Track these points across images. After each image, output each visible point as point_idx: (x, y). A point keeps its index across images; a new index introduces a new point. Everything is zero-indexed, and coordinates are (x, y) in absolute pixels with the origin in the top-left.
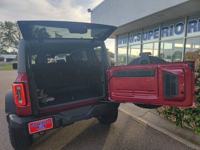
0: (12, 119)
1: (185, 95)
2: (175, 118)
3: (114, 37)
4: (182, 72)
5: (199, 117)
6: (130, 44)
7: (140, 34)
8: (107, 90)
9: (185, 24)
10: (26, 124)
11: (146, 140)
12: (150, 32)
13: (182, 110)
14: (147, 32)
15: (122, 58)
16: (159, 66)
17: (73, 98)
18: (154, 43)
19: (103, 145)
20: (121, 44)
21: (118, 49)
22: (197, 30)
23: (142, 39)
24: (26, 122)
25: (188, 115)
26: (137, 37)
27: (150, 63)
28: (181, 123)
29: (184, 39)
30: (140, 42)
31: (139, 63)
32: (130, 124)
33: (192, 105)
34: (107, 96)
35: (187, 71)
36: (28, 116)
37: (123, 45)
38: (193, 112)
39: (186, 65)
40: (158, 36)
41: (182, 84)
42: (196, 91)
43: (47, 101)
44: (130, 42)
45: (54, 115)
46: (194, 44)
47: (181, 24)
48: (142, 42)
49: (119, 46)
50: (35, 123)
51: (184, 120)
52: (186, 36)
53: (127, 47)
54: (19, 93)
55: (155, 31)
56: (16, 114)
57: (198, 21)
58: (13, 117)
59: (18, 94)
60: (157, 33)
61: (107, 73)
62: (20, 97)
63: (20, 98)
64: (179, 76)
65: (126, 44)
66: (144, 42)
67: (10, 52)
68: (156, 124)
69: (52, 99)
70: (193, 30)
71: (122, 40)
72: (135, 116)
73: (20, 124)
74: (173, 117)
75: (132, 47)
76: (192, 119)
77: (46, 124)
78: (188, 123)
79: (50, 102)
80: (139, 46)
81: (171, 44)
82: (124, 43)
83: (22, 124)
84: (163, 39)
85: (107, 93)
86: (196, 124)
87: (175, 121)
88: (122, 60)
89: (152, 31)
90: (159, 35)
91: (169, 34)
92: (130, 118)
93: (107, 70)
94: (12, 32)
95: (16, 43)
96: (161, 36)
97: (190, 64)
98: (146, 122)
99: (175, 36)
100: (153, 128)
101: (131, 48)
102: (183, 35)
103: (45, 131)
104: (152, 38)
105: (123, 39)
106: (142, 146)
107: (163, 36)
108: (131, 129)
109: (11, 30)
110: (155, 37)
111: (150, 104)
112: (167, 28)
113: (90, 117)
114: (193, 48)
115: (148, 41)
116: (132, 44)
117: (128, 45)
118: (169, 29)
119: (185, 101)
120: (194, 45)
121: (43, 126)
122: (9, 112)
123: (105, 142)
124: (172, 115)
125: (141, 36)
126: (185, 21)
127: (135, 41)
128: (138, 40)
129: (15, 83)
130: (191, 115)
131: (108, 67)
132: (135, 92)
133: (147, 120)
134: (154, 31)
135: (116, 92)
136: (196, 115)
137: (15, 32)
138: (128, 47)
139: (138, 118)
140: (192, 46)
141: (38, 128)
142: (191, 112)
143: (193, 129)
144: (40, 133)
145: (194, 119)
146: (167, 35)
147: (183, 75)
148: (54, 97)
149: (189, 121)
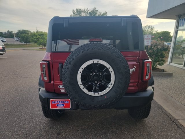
10: (48, 100)
24: (48, 97)
49: (180, 28)
50: (55, 100)
58: (42, 90)
59: (43, 71)
62: (45, 74)
72: (177, 118)
77: (64, 104)
83: (45, 98)
122: (41, 85)
129: (43, 61)
141: (57, 105)
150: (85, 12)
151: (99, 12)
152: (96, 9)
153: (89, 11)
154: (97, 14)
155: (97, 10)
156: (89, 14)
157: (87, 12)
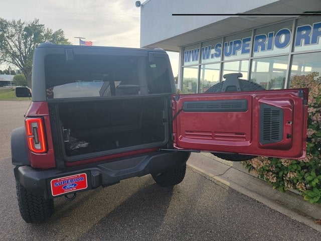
0: (23, 173)
1: (292, 140)
2: (274, 177)
3: (178, 49)
4: (290, 104)
5: (310, 175)
6: (203, 61)
7: (220, 46)
8: (171, 132)
9: (291, 31)
10: (47, 181)
11: (228, 209)
12: (236, 43)
13: (286, 164)
14: (231, 43)
15: (190, 84)
16: (254, 95)
17: (117, 143)
18: (241, 61)
19: (163, 216)
20: (189, 61)
21: (185, 69)
22: (310, 42)
23: (224, 54)
24: (47, 178)
25: (295, 172)
26: (216, 51)
27: (240, 90)
28: (284, 185)
29: (290, 56)
30: (219, 59)
31: (222, 91)
32: (203, 186)
33: (301, 155)
34: (171, 141)
35: (297, 102)
36: (49, 169)
37: (191, 62)
38: (303, 168)
39: (296, 94)
40: (249, 50)
41: (289, 123)
42: (309, 137)
43: (77, 147)
44: (204, 59)
45: (89, 169)
46: (303, 64)
47: (286, 32)
48: (222, 59)
49: (186, 64)
50: (60, 179)
51: (288, 181)
52: (293, 51)
53: (198, 67)
54: (36, 133)
55: (245, 41)
56: (30, 166)
57: (312, 28)
58: (25, 170)
59: (33, 134)
60: (248, 45)
61: (173, 106)
62: (36, 139)
63: (37, 141)
64: (285, 110)
65: (197, 62)
66: (226, 58)
67: (3, 71)
68: (243, 187)
69: (85, 145)
70: (303, 41)
71: (191, 54)
72: (211, 175)
73: (37, 181)
74: (272, 175)
75: (206, 66)
76: (300, 178)
77: (77, 183)
78: (294, 185)
79: (81, 149)
80: (218, 66)
81: (268, 64)
82: (193, 60)
83: (40, 180)
84: (256, 54)
85: (170, 136)
86: (305, 186)
87: (275, 181)
88: (190, 88)
89: (239, 42)
90: (250, 48)
91: (266, 47)
92: (204, 178)
93: (173, 101)
94: (7, 37)
95: (14, 56)
96: (255, 49)
97: (302, 92)
98: (228, 183)
99: (276, 51)
100: (238, 192)
101: (204, 69)
102: (287, 50)
103: (75, 193)
104: (239, 52)
105: (193, 52)
106: (223, 218)
107: (256, 50)
108: (205, 194)
109: (5, 32)
110: (244, 52)
111: (237, 153)
112: (263, 37)
113: (144, 173)
114: (302, 71)
115: (232, 57)
116: (207, 61)
117: (200, 62)
118: (267, 39)
119: (291, 149)
120: (303, 67)
121: (73, 185)
122: (18, 162)
123: (165, 211)
124: (271, 173)
125: (221, 48)
126: (292, 27)
127: (212, 57)
128: (217, 56)
129: (29, 116)
130: (299, 172)
131: (174, 97)
132: (216, 135)
133: (230, 181)
134: (242, 42)
135: (186, 135)
136: (306, 173)
137: (13, 36)
138: (200, 66)
139: (215, 177)
140: (300, 68)
142: (300, 168)
143: (300, 193)
144: (68, 196)
145: (304, 179)
146: (263, 49)
147: (291, 110)
148: (87, 142)
149: (295, 181)
150: (15, 26)
151: (46, 28)
152: (40, 23)
153: (24, 26)
154: (41, 32)
155: (42, 25)
156: (24, 31)
157: (21, 27)
